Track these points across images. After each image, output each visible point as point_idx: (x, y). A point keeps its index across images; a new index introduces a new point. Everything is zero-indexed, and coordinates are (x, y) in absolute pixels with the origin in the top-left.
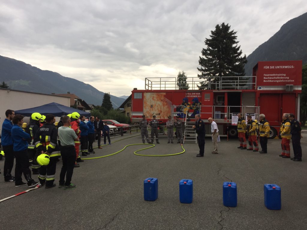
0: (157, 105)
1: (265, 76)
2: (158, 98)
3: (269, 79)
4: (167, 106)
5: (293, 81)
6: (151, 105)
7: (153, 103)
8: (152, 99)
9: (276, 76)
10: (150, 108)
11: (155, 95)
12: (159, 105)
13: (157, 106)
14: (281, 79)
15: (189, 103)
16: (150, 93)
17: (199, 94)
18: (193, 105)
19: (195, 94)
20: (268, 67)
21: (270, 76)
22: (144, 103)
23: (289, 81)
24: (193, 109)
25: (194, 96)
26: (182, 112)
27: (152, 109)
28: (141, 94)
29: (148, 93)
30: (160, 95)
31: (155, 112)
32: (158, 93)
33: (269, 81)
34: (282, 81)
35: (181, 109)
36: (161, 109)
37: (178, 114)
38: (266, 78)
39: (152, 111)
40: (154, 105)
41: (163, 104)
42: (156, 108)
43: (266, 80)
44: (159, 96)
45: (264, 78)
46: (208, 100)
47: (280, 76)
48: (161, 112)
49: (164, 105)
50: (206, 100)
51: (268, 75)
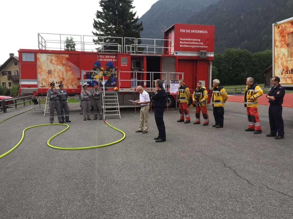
0: (57, 70)
1: (181, 41)
2: (58, 61)
3: (185, 44)
4: (71, 72)
5: (207, 47)
6: (49, 71)
7: (51, 67)
8: (49, 63)
9: (191, 41)
10: (47, 74)
11: (53, 57)
12: (60, 70)
13: (58, 72)
14: (196, 45)
15: (102, 68)
16: (45, 55)
17: (114, 57)
18: (107, 70)
19: (109, 57)
20: (184, 31)
21: (186, 41)
22: (38, 67)
23: (203, 47)
24: (107, 75)
25: (108, 60)
26: (93, 79)
27: (50, 75)
28: (33, 55)
29: (42, 54)
30: (62, 58)
31: (55, 80)
32: (58, 55)
33: (185, 46)
34: (198, 46)
35: (92, 76)
36: (63, 75)
37: (88, 82)
38: (182, 43)
39: (51, 78)
40: (53, 70)
41: (65, 69)
42: (56, 74)
43: (182, 44)
44: (59, 58)
45: (181, 42)
46: (125, 64)
47: (195, 42)
48: (63, 79)
49: (67, 71)
50: (123, 65)
51: (184, 39)
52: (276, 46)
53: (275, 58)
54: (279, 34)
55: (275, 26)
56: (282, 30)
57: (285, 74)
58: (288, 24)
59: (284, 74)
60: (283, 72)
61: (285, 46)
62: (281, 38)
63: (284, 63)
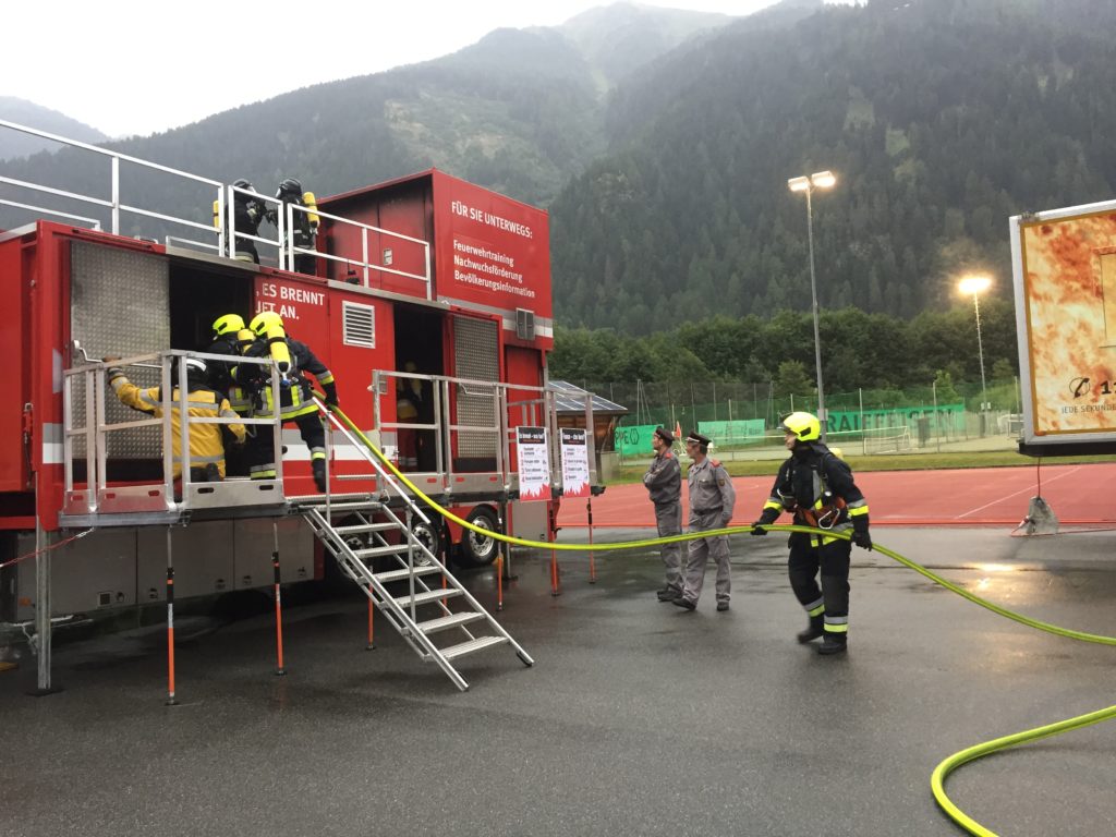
1: (457, 252)
3: (472, 271)
5: (533, 293)
9: (489, 262)
14: (504, 281)
20: (464, 210)
21: (473, 257)
23: (522, 292)
33: (470, 278)
34: (507, 288)
38: (462, 262)
47: (500, 265)
51: (467, 249)
52: (1037, 297)
53: (1034, 338)
54: (1049, 253)
55: (1023, 225)
56: (1068, 239)
57: (1095, 392)
58: (1098, 219)
59: (1090, 395)
60: (1083, 389)
61: (1085, 297)
62: (1064, 268)
63: (1083, 354)
